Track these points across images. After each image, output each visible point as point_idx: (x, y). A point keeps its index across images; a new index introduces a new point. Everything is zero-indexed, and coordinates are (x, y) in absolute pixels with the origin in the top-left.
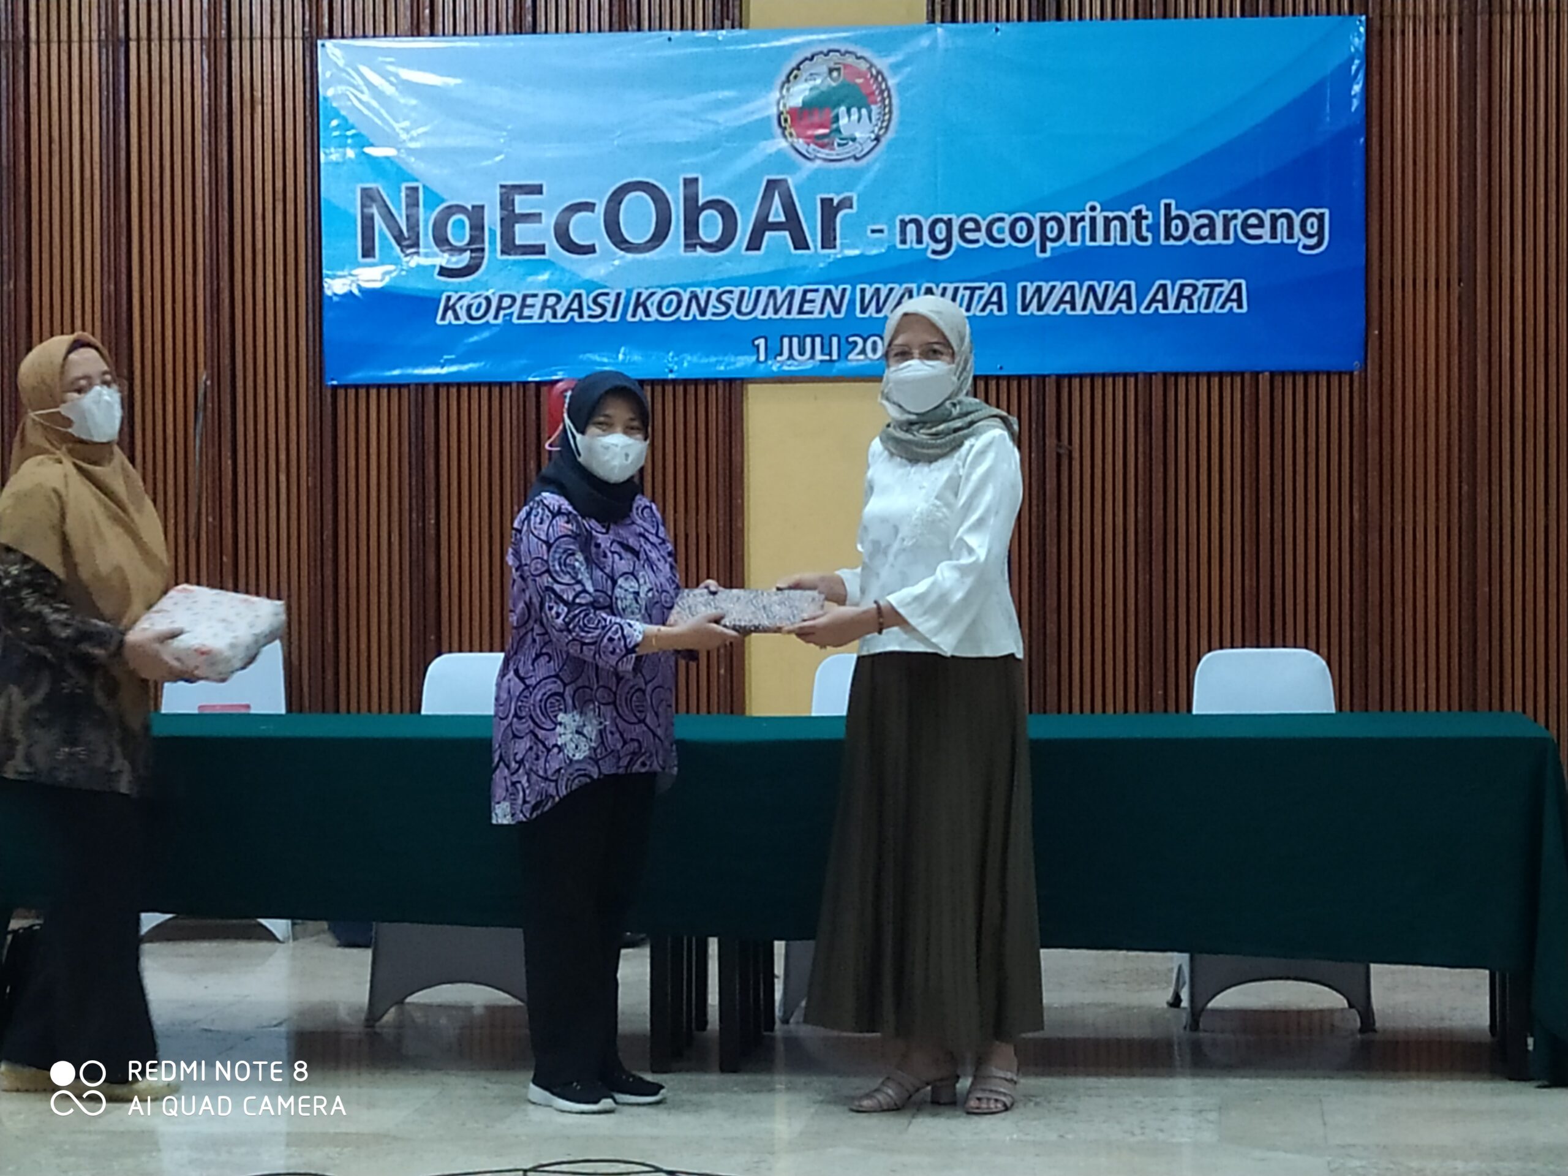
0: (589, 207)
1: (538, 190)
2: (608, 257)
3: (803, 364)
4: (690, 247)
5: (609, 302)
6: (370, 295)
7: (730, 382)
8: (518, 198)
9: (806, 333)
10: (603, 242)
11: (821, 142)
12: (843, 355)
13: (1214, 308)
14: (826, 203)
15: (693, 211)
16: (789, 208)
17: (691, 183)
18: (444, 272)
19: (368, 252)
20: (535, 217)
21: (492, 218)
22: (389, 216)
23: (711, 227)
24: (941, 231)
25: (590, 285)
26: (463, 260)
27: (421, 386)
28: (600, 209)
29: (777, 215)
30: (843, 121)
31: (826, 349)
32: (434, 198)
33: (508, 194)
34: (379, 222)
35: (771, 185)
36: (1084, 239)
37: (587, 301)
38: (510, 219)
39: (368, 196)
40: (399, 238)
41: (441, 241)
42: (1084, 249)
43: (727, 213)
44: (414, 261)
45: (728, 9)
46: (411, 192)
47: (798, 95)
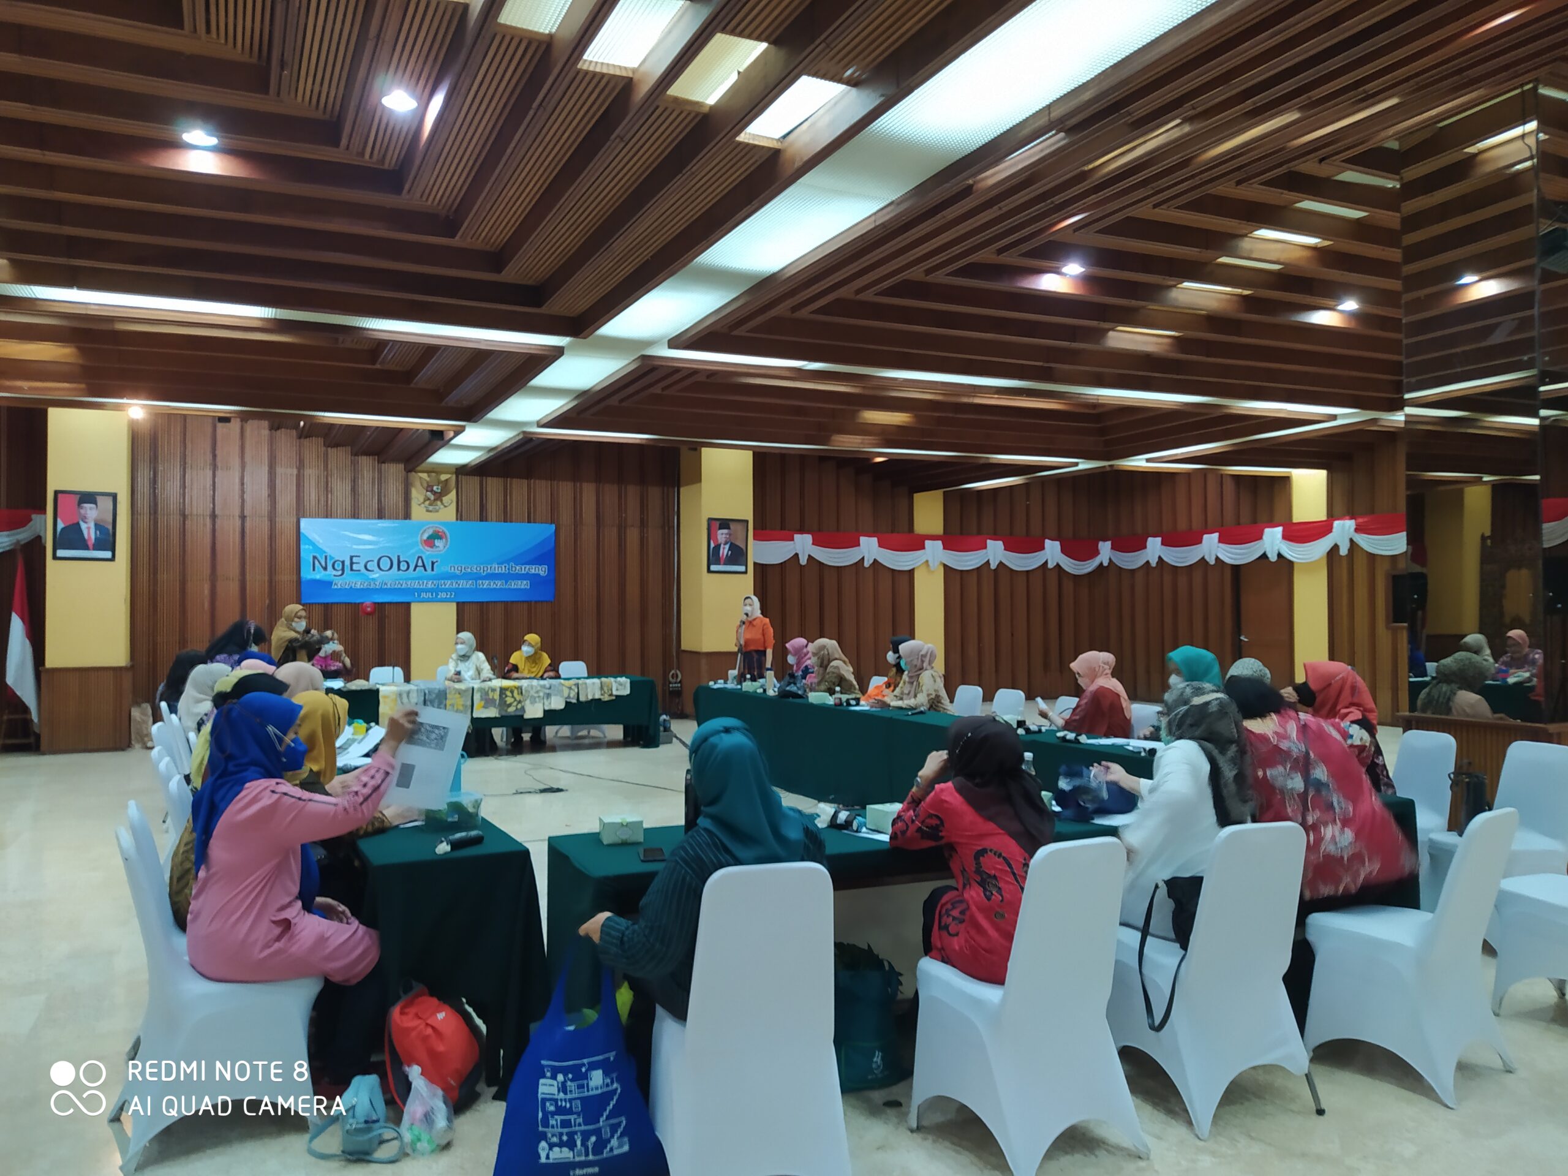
1: (359, 556)
2: (378, 573)
3: (425, 598)
4: (398, 571)
5: (377, 583)
6: (314, 581)
7: (408, 603)
8: (354, 558)
10: (376, 569)
11: (432, 547)
12: (436, 597)
13: (522, 587)
14: (432, 561)
15: (399, 562)
16: (423, 562)
17: (399, 557)
18: (335, 576)
19: (314, 570)
20: (358, 563)
21: (347, 563)
22: (319, 562)
23: (403, 566)
24: (460, 568)
25: (373, 579)
26: (340, 573)
27: (327, 603)
28: (375, 561)
29: (420, 563)
30: (436, 543)
31: (432, 595)
32: (332, 558)
33: (351, 558)
34: (316, 562)
35: (419, 557)
36: (493, 571)
37: (372, 583)
38: (352, 563)
39: (315, 558)
40: (322, 567)
41: (334, 568)
42: (493, 573)
43: (407, 562)
44: (326, 573)
45: (407, 516)
46: (326, 557)
47: (425, 537)
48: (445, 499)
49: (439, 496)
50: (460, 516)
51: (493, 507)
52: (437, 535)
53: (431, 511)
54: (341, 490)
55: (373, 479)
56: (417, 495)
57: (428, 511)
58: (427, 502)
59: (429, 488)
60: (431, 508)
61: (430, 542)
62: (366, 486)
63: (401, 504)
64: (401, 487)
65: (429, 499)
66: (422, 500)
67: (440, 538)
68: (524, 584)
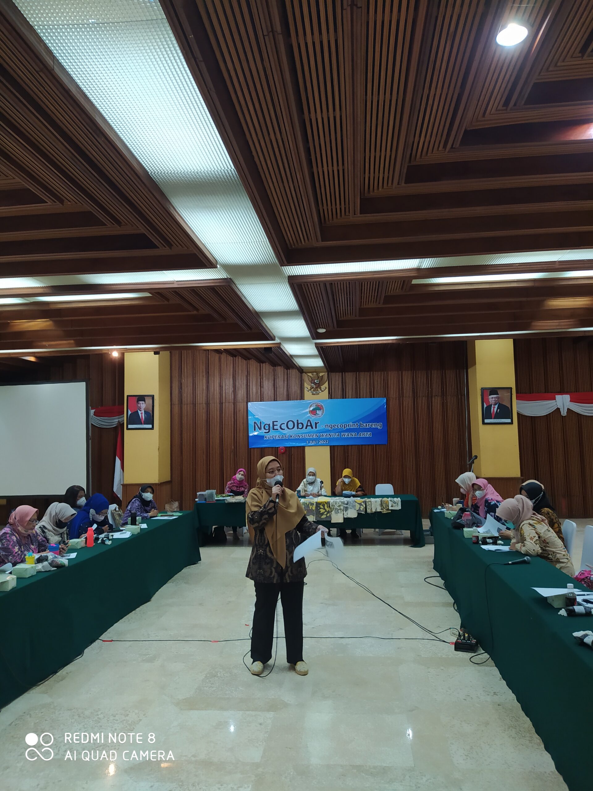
0: (284, 424)
1: (277, 421)
2: (287, 430)
3: (313, 444)
4: (298, 429)
5: (287, 436)
6: (255, 436)
7: (303, 446)
8: (275, 423)
9: (313, 440)
10: (286, 428)
11: (315, 415)
12: (318, 443)
13: (367, 436)
14: (316, 423)
15: (298, 424)
16: (311, 423)
17: (298, 420)
18: (265, 433)
19: (255, 430)
20: (277, 425)
21: (271, 426)
22: (257, 425)
23: (300, 426)
24: (331, 426)
25: (284, 434)
26: (268, 431)
27: (262, 448)
28: (286, 424)
29: (309, 424)
30: (317, 412)
31: (316, 442)
32: (263, 423)
33: (273, 422)
34: (256, 426)
35: (308, 420)
36: (350, 427)
37: (284, 436)
38: (274, 425)
39: (255, 423)
40: (259, 428)
41: (265, 428)
42: (350, 428)
43: (302, 424)
44: (261, 431)
45: (302, 397)
46: (261, 422)
47: (311, 409)
48: (323, 387)
49: (318, 386)
50: (331, 396)
51: (349, 390)
52: (319, 408)
53: (314, 394)
54: (268, 385)
55: (284, 378)
56: (307, 386)
57: (313, 394)
58: (312, 390)
59: (312, 381)
60: (314, 392)
61: (313, 412)
62: (280, 383)
63: (298, 391)
64: (298, 382)
65: (313, 388)
66: (309, 388)
67: (320, 409)
68: (368, 435)
